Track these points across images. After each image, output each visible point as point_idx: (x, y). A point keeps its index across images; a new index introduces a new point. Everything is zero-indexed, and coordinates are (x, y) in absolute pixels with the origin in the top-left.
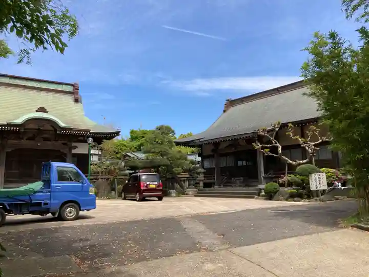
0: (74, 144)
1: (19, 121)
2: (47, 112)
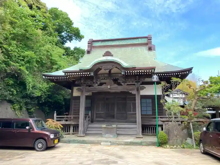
2: (112, 56)
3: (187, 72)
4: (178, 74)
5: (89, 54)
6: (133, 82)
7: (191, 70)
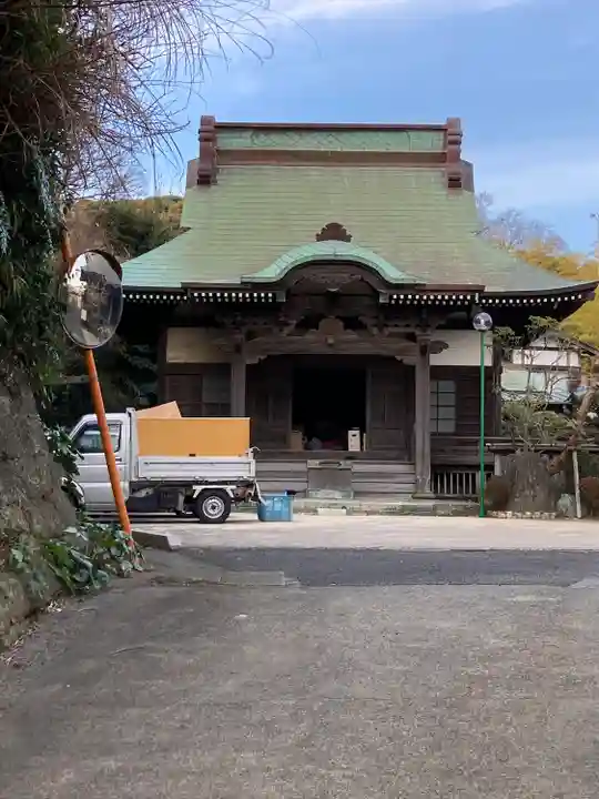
0: (435, 336)
1: (272, 273)
2: (347, 239)
3: (580, 296)
4: (549, 300)
5: (204, 188)
6: (408, 326)
7: (593, 289)
